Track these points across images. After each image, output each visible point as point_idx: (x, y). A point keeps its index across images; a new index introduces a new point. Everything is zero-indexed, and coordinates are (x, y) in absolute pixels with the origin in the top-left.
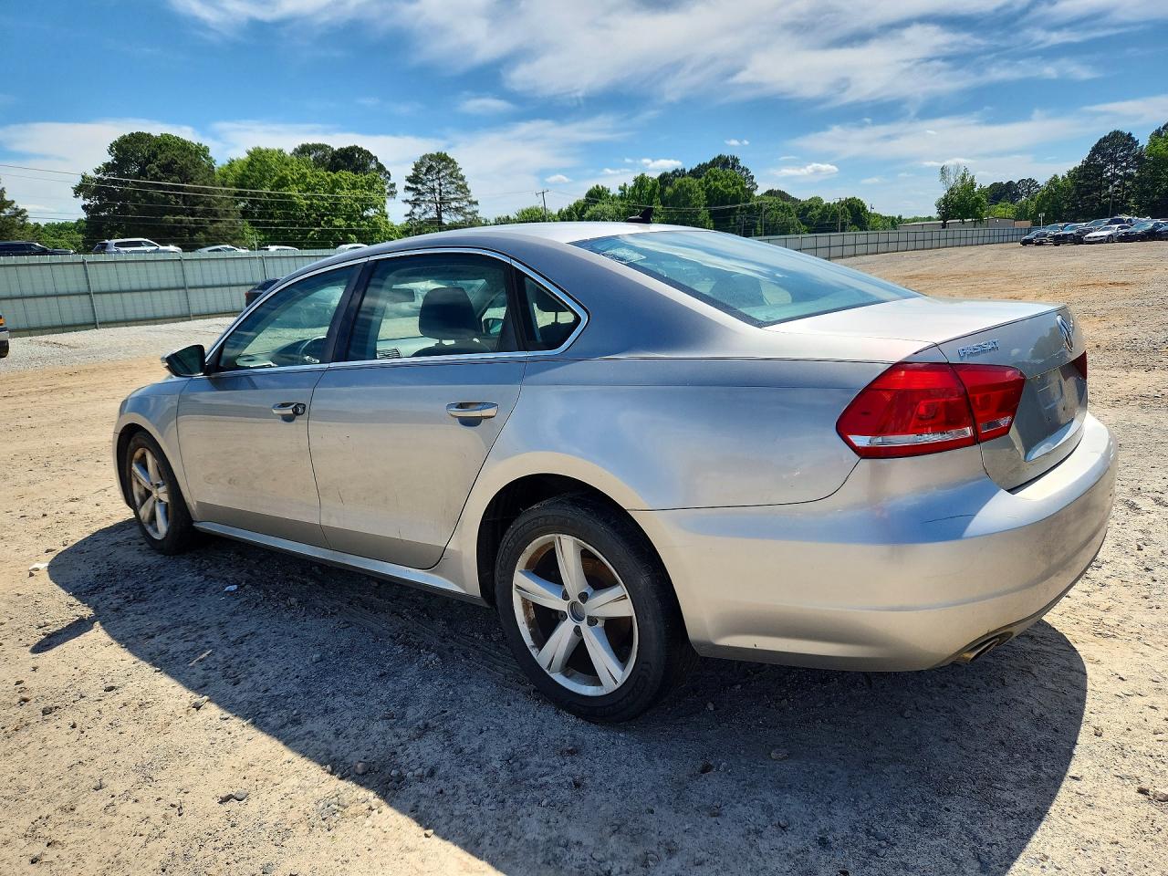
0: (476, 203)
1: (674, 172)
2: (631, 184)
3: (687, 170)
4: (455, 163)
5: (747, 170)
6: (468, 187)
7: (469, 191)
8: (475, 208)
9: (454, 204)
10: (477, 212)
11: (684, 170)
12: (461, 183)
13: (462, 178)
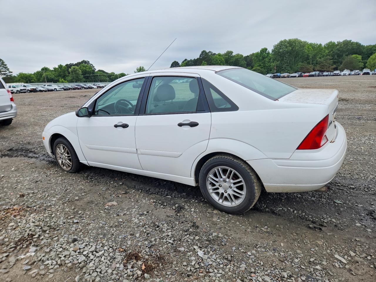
0: (12, 72)
1: (70, 64)
2: (57, 67)
3: (74, 64)
4: (2, 61)
5: (92, 65)
6: (8, 68)
7: (9, 69)
8: (11, 74)
9: (2, 73)
10: (12, 75)
11: (73, 64)
12: (5, 66)
13: (6, 65)
